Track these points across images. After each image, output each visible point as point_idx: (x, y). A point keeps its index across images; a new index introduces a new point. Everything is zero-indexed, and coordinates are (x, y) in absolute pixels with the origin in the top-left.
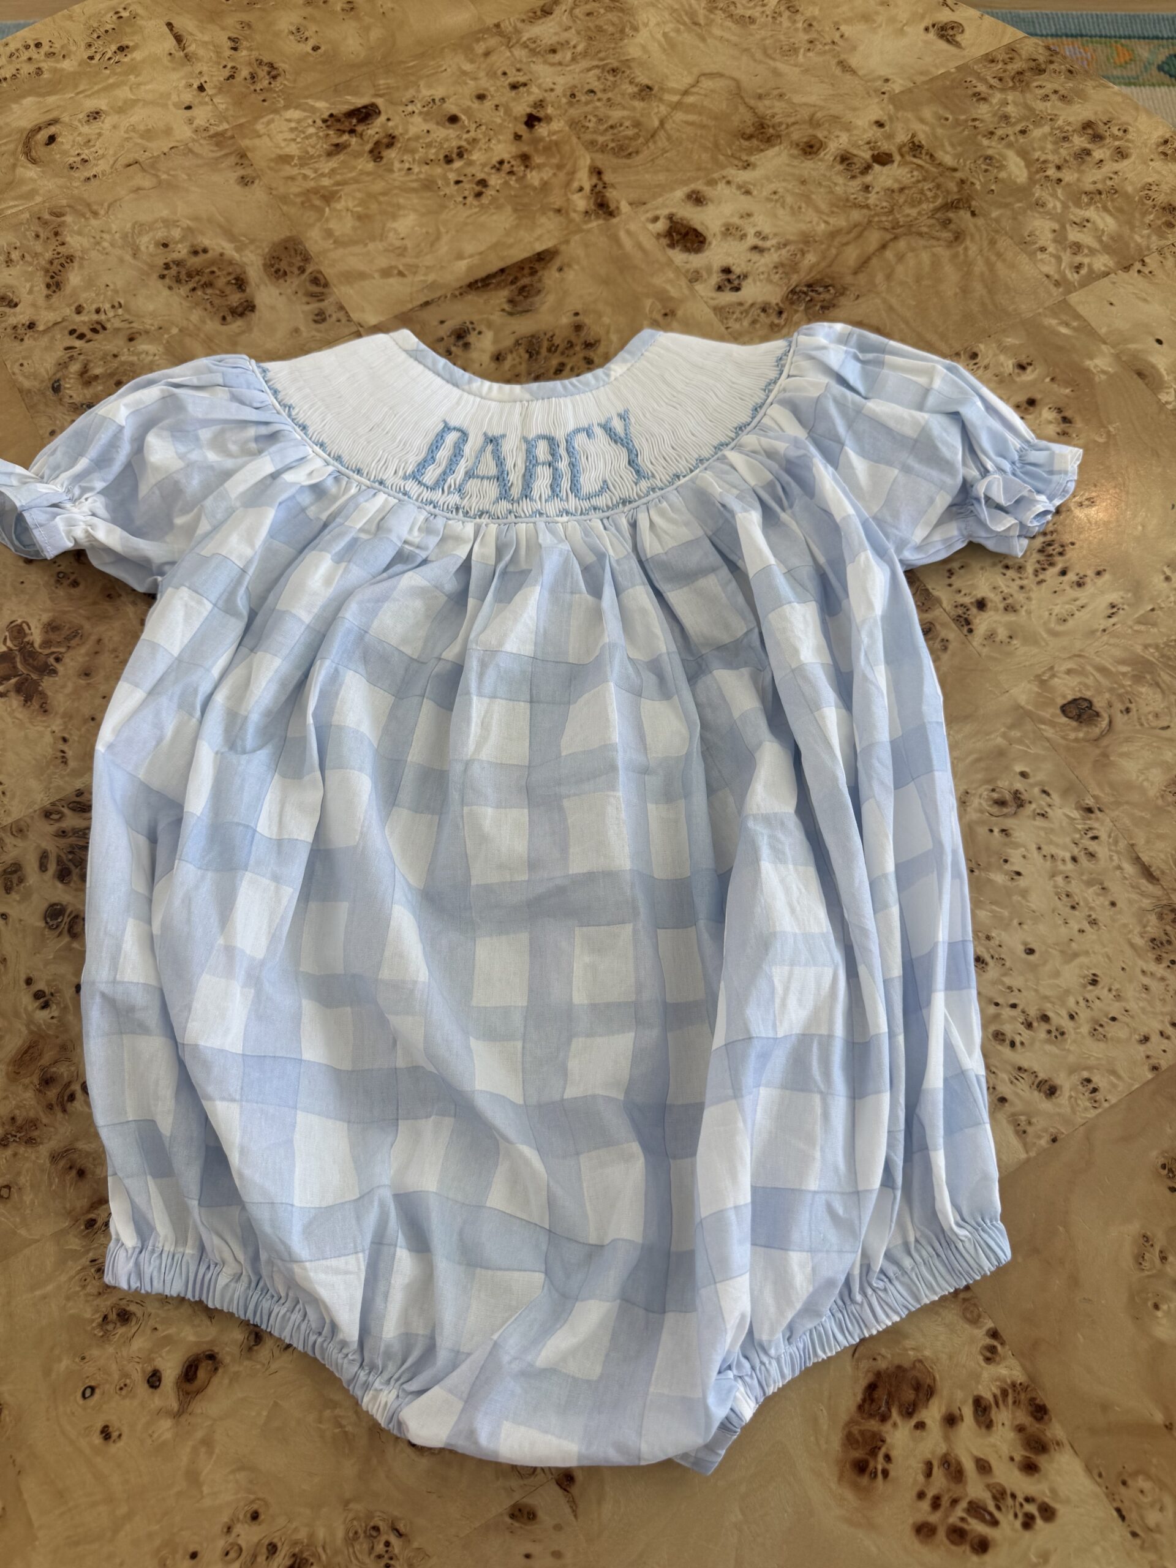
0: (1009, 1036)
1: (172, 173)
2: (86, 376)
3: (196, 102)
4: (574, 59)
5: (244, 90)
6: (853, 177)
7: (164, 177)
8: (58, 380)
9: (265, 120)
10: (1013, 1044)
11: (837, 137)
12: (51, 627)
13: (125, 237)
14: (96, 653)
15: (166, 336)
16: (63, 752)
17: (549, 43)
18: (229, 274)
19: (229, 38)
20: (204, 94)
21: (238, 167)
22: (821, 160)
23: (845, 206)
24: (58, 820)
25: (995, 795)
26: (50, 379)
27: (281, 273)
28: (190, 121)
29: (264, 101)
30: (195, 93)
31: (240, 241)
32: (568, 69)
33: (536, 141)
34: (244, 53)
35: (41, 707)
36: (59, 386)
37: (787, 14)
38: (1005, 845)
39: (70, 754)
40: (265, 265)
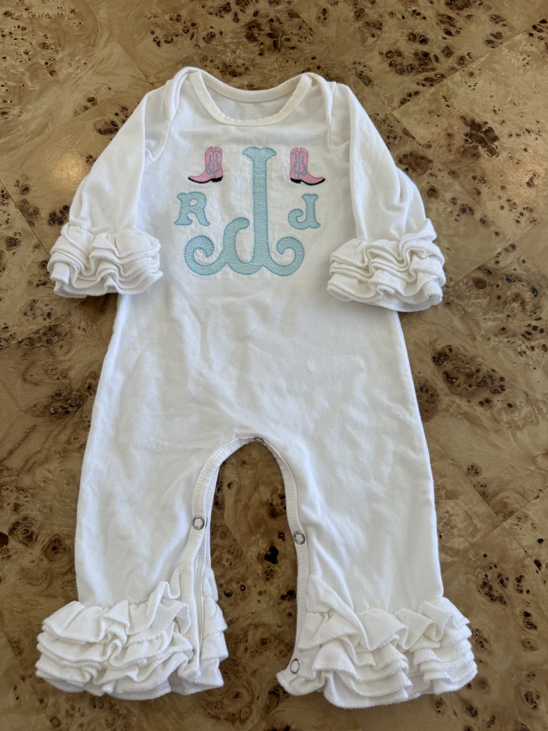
0: (20, 29)
1: (529, 472)
2: (520, 301)
3: (537, 549)
4: (246, 634)
5: (505, 566)
6: (25, 519)
7: (533, 468)
8: (536, 296)
9: (479, 535)
10: (19, 27)
11: (33, 562)
12: (476, 156)
13: (539, 409)
14: (449, 145)
15: (483, 333)
16: (447, 101)
17: (269, 651)
18: (459, 386)
19: (536, 627)
20: (534, 558)
21: (483, 482)
22: (48, 534)
23: (34, 489)
24: (437, 74)
25: (6, 116)
26: (541, 297)
27: (424, 390)
28: (534, 527)
29: (485, 556)
30: (541, 559)
31: (461, 414)
32: (249, 621)
33: (267, 533)
34: (518, 610)
35: (465, 119)
36: (533, 292)
37: (61, 716)
38: (6, 97)
39: (443, 101)
40: (438, 396)
